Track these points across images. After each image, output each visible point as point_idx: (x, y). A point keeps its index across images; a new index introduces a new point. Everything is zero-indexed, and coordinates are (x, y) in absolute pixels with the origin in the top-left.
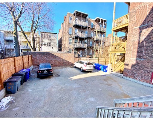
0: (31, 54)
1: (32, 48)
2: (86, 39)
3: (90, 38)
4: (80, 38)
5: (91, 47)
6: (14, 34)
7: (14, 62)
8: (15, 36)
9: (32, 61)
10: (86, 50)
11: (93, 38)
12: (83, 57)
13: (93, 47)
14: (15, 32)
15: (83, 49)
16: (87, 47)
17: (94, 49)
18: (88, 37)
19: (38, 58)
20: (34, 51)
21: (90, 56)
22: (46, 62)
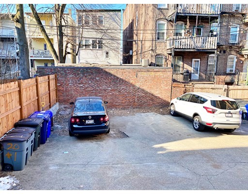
0: (55, 70)
1: (57, 57)
2: (213, 19)
3: (232, 15)
4: (192, 19)
5: (231, 46)
6: (18, 21)
7: (20, 92)
8: (19, 26)
9: (57, 90)
10: (212, 60)
11: (243, 15)
12: (201, 80)
13: (243, 47)
14: (18, 15)
15: (202, 54)
16: (219, 46)
17: (244, 52)
18: (222, 13)
19: (71, 83)
20: (61, 65)
21: (228, 79)
22: (90, 93)
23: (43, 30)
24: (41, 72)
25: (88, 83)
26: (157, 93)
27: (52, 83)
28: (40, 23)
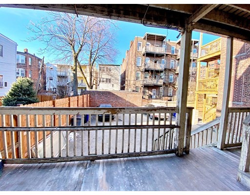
0: (89, 92)
1: (89, 86)
2: (161, 72)
3: (170, 70)
4: (152, 71)
5: (170, 84)
6: (74, 70)
7: (78, 100)
8: (75, 72)
9: (90, 101)
10: (161, 89)
11: (175, 70)
12: (156, 99)
13: (175, 84)
14: (74, 68)
15: (156, 87)
16: (164, 83)
17: (175, 87)
18: (165, 69)
19: (96, 98)
20: (91, 90)
21: (169, 98)
22: (105, 103)
23: (83, 73)
24: (83, 93)
25: (104, 98)
26: (135, 104)
27: (88, 98)
28: (81, 70)
